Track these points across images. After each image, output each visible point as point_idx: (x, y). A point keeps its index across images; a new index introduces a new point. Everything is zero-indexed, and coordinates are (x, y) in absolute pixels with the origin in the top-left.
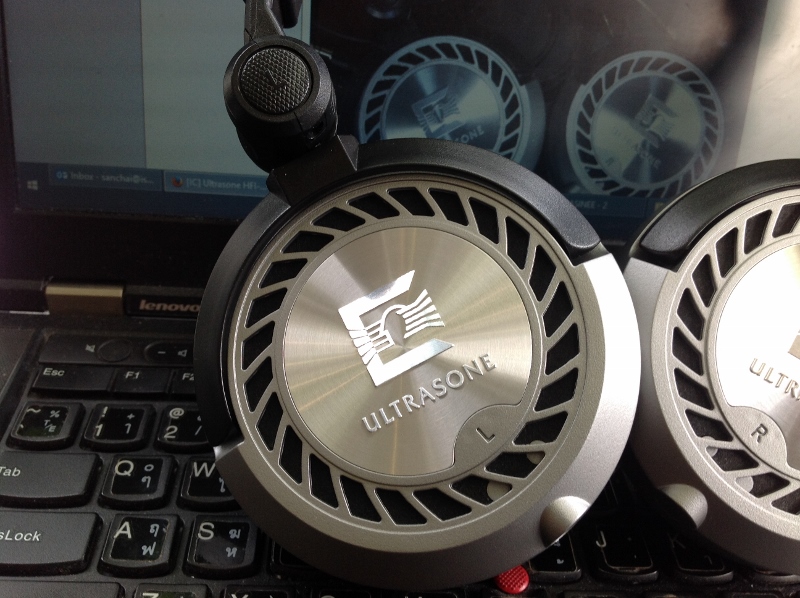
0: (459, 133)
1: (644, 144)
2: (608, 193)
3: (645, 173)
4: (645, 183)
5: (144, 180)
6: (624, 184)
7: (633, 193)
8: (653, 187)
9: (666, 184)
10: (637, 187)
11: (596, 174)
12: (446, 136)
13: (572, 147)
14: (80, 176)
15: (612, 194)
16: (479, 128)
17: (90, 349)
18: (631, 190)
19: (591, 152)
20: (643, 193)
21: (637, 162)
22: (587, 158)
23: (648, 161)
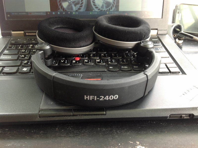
0: (73, 2)
1: (103, 2)
2: (99, 11)
3: (105, 7)
4: (105, 9)
5: (25, 14)
6: (101, 9)
7: (103, 11)
8: (106, 9)
9: (108, 9)
10: (103, 10)
11: (97, 8)
12: (72, 3)
13: (92, 4)
14: (16, 14)
15: (100, 11)
16: (77, 1)
17: (19, 40)
18: (102, 10)
19: (95, 4)
20: (105, 11)
21: (103, 5)
22: (95, 5)
23: (105, 5)
